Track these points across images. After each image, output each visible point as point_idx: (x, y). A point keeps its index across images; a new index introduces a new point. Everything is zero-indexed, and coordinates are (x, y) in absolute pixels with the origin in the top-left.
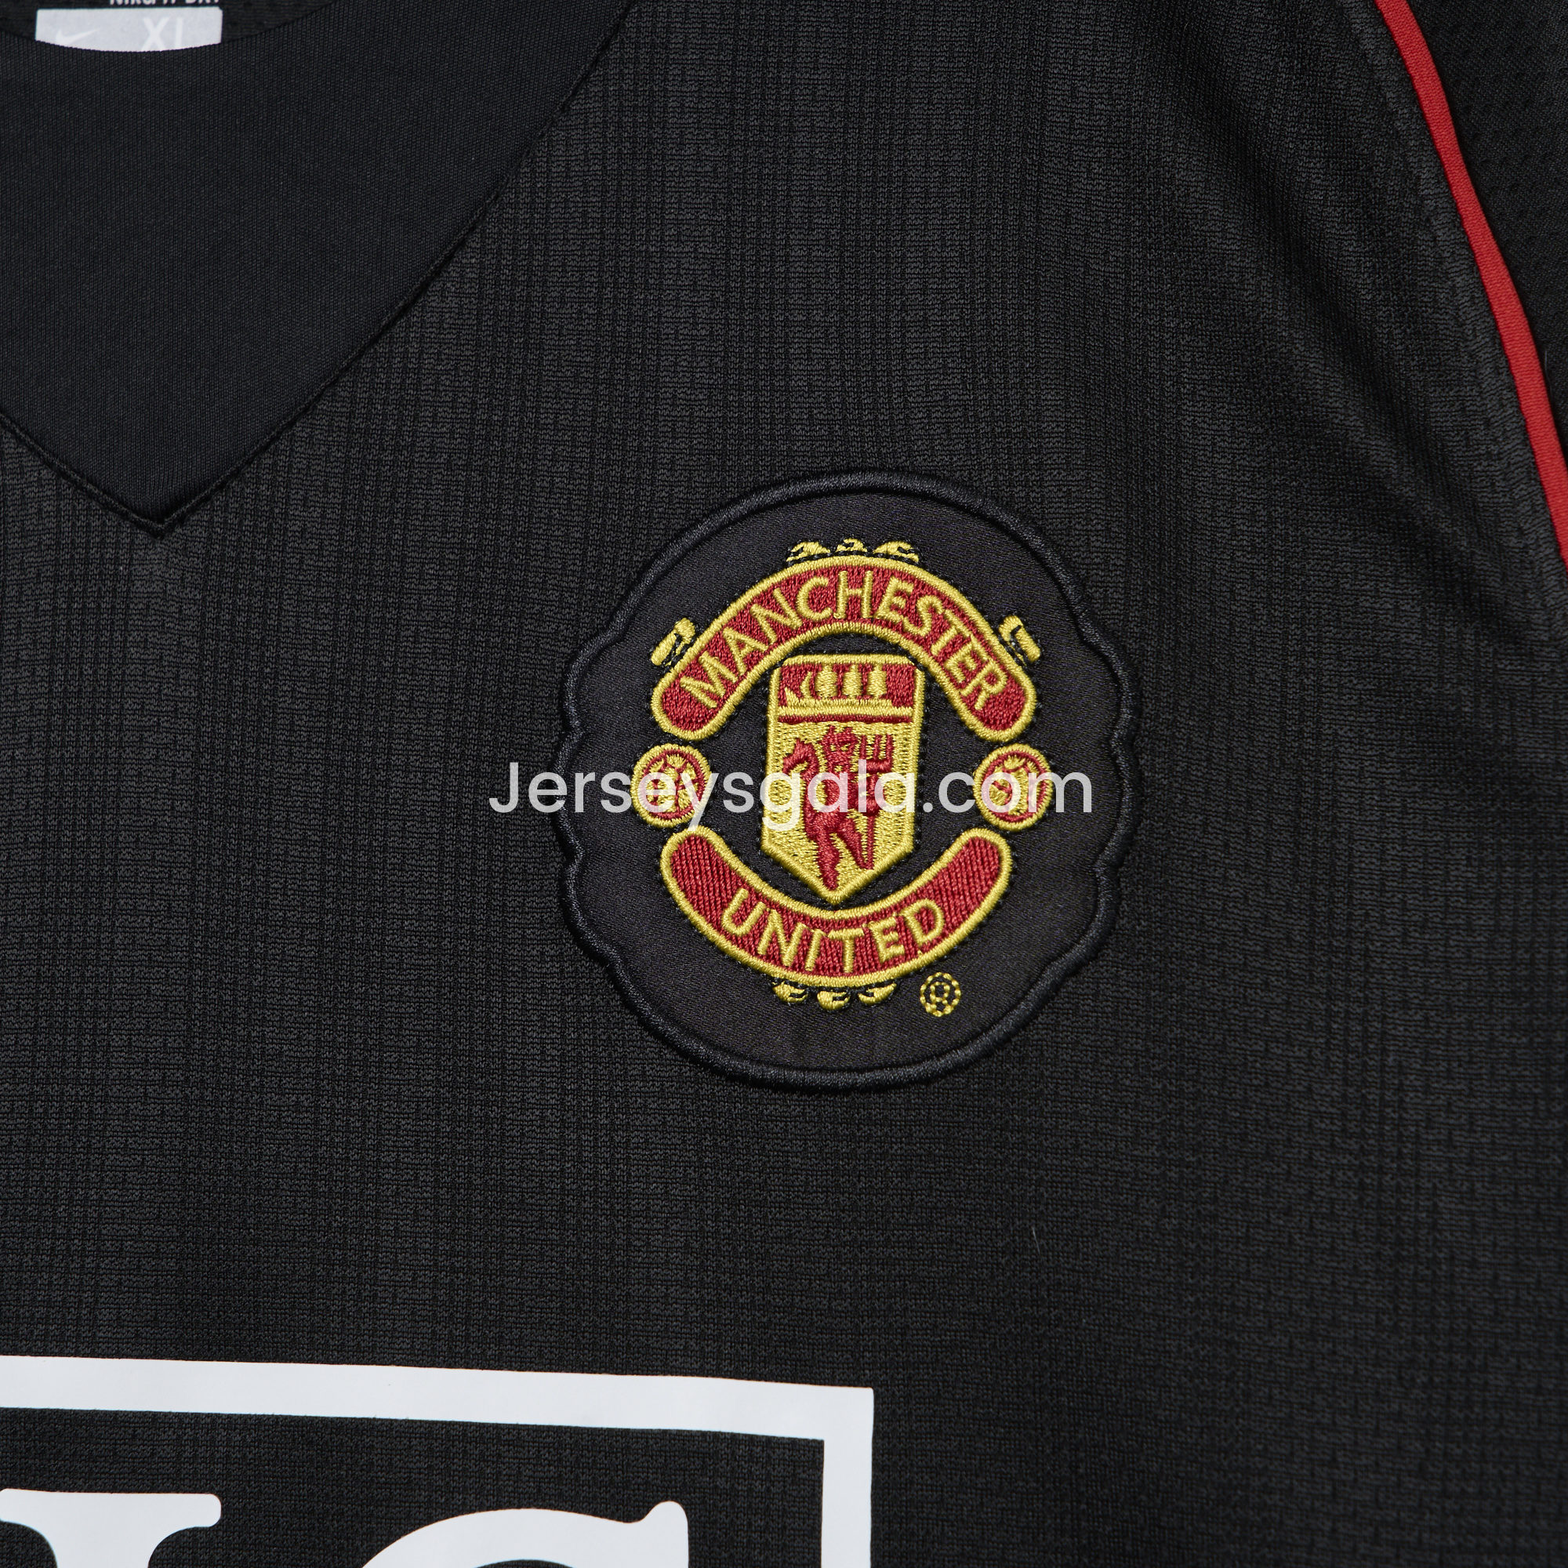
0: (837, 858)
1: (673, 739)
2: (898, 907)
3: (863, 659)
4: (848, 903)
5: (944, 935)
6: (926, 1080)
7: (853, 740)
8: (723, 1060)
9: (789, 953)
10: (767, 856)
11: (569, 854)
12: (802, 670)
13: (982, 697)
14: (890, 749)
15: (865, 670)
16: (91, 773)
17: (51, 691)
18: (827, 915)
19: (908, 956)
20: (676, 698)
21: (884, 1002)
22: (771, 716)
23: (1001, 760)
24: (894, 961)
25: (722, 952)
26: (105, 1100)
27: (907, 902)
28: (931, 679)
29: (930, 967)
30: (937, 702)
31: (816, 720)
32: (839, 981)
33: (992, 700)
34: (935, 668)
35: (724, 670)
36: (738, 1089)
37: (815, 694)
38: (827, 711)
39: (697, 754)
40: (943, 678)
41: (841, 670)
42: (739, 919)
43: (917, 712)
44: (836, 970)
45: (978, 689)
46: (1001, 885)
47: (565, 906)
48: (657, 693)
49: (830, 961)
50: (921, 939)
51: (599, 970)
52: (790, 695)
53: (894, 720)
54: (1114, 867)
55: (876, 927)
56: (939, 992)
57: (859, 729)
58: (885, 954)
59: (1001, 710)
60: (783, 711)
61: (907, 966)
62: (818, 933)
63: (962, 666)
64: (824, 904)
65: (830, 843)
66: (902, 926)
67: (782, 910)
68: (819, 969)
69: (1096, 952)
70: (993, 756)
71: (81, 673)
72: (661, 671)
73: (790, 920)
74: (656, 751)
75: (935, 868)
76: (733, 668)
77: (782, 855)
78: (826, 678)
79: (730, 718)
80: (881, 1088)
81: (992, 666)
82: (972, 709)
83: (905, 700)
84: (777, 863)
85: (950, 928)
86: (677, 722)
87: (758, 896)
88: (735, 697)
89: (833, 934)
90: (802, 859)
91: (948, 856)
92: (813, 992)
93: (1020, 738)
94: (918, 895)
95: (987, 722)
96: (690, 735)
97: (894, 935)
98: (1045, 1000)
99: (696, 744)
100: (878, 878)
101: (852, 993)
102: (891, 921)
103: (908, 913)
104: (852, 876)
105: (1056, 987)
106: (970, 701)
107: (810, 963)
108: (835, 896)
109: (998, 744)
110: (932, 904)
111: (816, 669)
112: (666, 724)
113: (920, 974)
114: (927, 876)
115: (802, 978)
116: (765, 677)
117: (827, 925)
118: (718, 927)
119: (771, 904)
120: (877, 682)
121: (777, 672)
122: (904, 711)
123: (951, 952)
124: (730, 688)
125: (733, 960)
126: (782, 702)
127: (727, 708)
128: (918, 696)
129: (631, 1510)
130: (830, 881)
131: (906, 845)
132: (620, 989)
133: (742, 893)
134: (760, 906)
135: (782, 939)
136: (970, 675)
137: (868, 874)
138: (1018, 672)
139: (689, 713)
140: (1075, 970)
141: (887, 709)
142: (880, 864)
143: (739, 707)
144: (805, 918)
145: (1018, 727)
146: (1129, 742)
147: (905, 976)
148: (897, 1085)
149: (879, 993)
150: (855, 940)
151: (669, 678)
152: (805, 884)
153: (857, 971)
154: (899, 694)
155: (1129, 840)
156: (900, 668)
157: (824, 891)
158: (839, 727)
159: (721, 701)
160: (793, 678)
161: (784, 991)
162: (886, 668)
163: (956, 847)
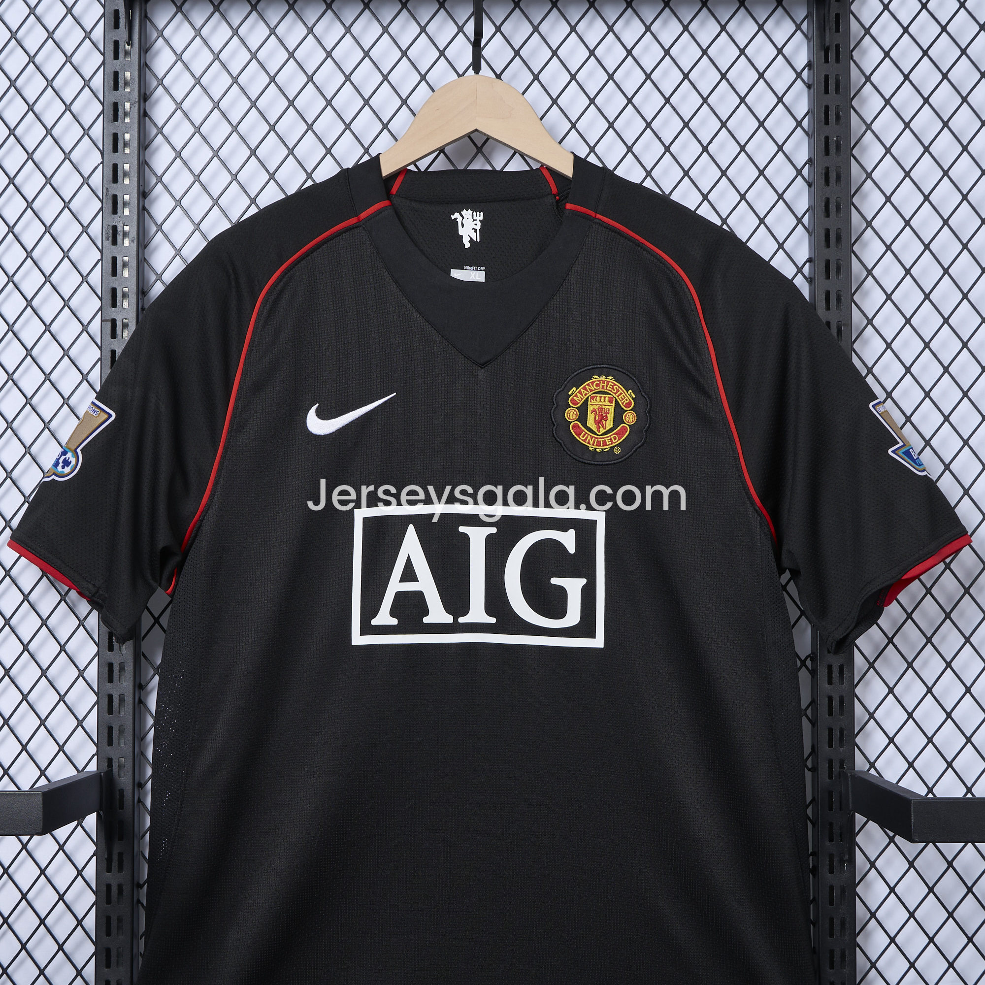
0: (600, 428)
1: (572, 407)
2: (610, 436)
3: (605, 395)
4: (601, 435)
5: (618, 441)
6: (615, 464)
7: (603, 409)
8: (581, 460)
9: (591, 443)
10: (588, 427)
11: (554, 425)
12: (594, 397)
13: (625, 403)
14: (609, 410)
15: (605, 397)
16: (472, 408)
18: (598, 437)
19: (612, 444)
20: (573, 400)
21: (607, 451)
22: (589, 404)
23: (627, 414)
24: (610, 445)
25: (580, 442)
26: (476, 463)
27: (612, 435)
28: (616, 399)
29: (615, 446)
30: (617, 403)
31: (596, 405)
32: (600, 447)
33: (626, 403)
34: (617, 398)
35: (581, 396)
36: (583, 464)
37: (596, 401)
38: (598, 404)
39: (576, 410)
40: (618, 400)
41: (601, 397)
42: (583, 437)
43: (614, 405)
44: (600, 446)
45: (624, 402)
46: (627, 433)
47: (553, 434)
48: (570, 399)
49: (599, 444)
50: (614, 441)
51: (559, 444)
52: (592, 401)
53: (610, 406)
54: (646, 431)
55: (606, 439)
56: (617, 450)
57: (604, 407)
58: (608, 444)
59: (629, 405)
60: (591, 403)
61: (612, 445)
62: (596, 440)
63: (621, 398)
64: (597, 435)
65: (599, 425)
66: (611, 439)
67: (590, 436)
68: (596, 445)
69: (643, 444)
70: (627, 412)
72: (570, 396)
73: (592, 437)
74: (569, 409)
75: (617, 430)
76: (582, 396)
77: (590, 427)
78: (598, 399)
79: (582, 404)
80: (607, 465)
81: (627, 398)
82: (623, 405)
83: (612, 403)
84: (590, 428)
85: (619, 440)
86: (573, 404)
87: (587, 433)
88: (583, 401)
89: (599, 440)
90: (594, 429)
91: (619, 428)
92: (596, 449)
93: (631, 410)
94: (613, 434)
95: (626, 407)
96: (575, 407)
97: (609, 440)
98: (635, 451)
99: (576, 408)
100: (607, 431)
101: (602, 449)
102: (609, 438)
103: (612, 437)
104: (602, 431)
105: (636, 450)
106: (623, 404)
107: (595, 444)
108: (600, 434)
109: (627, 411)
110: (616, 436)
111: (597, 397)
112: (571, 405)
113: (614, 447)
114: (615, 431)
115: (594, 447)
116: (588, 397)
117: (598, 438)
118: (580, 438)
119: (588, 434)
120: (607, 399)
121: (590, 397)
122: (612, 404)
123: (619, 444)
124: (582, 399)
125: (582, 443)
126: (591, 402)
127: (581, 402)
128: (614, 402)
129: (566, 530)
130: (599, 431)
131: (612, 426)
132: (563, 447)
133: (584, 432)
134: (587, 435)
135: (590, 440)
136: (623, 399)
137: (605, 430)
138: (631, 399)
139: (575, 403)
140: (640, 447)
141: (609, 404)
142: (607, 429)
143: (583, 402)
144: (594, 437)
145: (631, 408)
146: (649, 412)
147: (611, 447)
148: (610, 464)
149: (607, 450)
150: (603, 441)
151: (572, 397)
152: (594, 432)
153: (603, 446)
154: (611, 401)
155: (649, 427)
156: (611, 397)
157: (598, 433)
158: (600, 406)
159: (580, 401)
160: (592, 398)
161: (591, 449)
162: (608, 397)
163: (620, 427)
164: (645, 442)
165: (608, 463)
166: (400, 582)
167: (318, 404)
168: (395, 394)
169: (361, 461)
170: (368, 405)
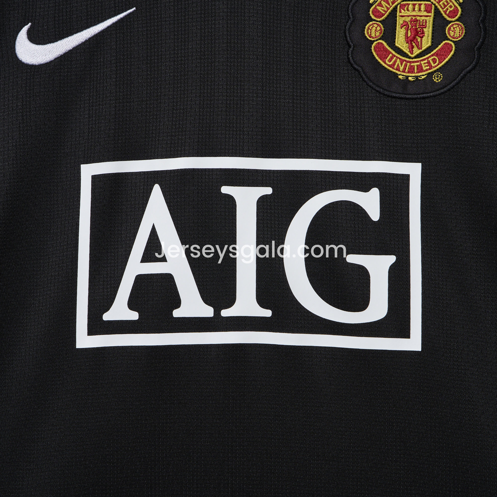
0: (413, 47)
1: (375, 20)
2: (428, 58)
3: (420, 2)
4: (416, 57)
5: (439, 64)
6: (434, 96)
7: (417, 21)
8: (386, 93)
9: (401, 68)
10: (396, 47)
11: (350, 46)
12: (405, 5)
13: (448, 11)
14: (426, 22)
15: (420, 5)
16: (238, 26)
17: (227, 7)
18: (411, 60)
19: (430, 69)
20: (376, 12)
21: (424, 79)
22: (398, 15)
23: (453, 25)
24: (427, 70)
25: (386, 68)
26: (244, 101)
27: (430, 57)
28: (436, 7)
29: (435, 71)
31: (408, 16)
32: (413, 75)
33: (450, 12)
34: (437, 4)
35: (387, 5)
36: (390, 99)
37: (408, 10)
38: (411, 14)
39: (380, 24)
40: (439, 7)
41: (414, 5)
42: (390, 61)
43: (432, 14)
44: (413, 72)
45: (447, 9)
46: (452, 53)
47: (349, 58)
48: (371, 9)
49: (411, 70)
50: (433, 65)
51: (357, 72)
52: (402, 11)
53: (427, 16)
54: (479, 49)
55: (422, 62)
56: (438, 77)
57: (418, 18)
58: (424, 69)
59: (453, 13)
60: (401, 14)
61: (430, 71)
62: (408, 64)
63: (444, 4)
64: (410, 58)
65: (411, 44)
66: (429, 62)
67: (400, 59)
68: (409, 72)
69: (474, 68)
70: (451, 24)
71: (234, 3)
72: (372, 5)
73: (402, 61)
74: (371, 23)
75: (437, 49)
76: (389, 4)
77: (400, 47)
78: (411, 7)
79: (388, 16)
80: (424, 98)
81: (451, 4)
82: (446, 13)
83: (429, 12)
84: (399, 48)
85: (440, 62)
86: (376, 16)
87: (395, 56)
88: (389, 11)
89: (412, 64)
91: (440, 46)
92: (407, 77)
93: (457, 20)
94: (432, 55)
95: (449, 17)
96: (379, 20)
97: (427, 64)
98: (463, 78)
99: (380, 22)
100: (423, 52)
101: (417, 77)
102: (426, 61)
103: (430, 59)
104: (416, 51)
105: (465, 75)
106: (445, 12)
107: (406, 71)
108: (413, 56)
109: (452, 22)
110: (436, 57)
111: (409, 5)
112: (373, 17)
113: (432, 73)
114: (435, 51)
115: (405, 74)
116: (396, 7)
117: (410, 62)
118: (385, 63)
119: (397, 57)
120: (423, 7)
121: (399, 5)
122: (429, 14)
123: (440, 68)
124: (388, 9)
125: (388, 70)
126: (400, 12)
127: (387, 13)
128: (433, 11)
129: (366, 190)
130: (412, 53)
131: (429, 44)
132: (362, 77)
133: (391, 55)
134: (395, 58)
135: (400, 65)
136: (445, 6)
137: (421, 51)
138: (457, 5)
139: (378, 14)
140: (470, 72)
141: (425, 14)
142: (424, 48)
143: (390, 13)
144: (405, 61)
145: (457, 18)
146: (483, 21)
147: (429, 73)
148: (428, 97)
149: (423, 77)
150: (417, 66)
151: (374, 6)
152: (405, 53)
153: (418, 72)
154: (428, 10)
155: (483, 43)
156: (429, 5)
157: (410, 55)
158: (414, 18)
159: (386, 12)
160: (403, 7)
161: (400, 77)
162: (425, 4)
163: (442, 44)
164: (477, 63)
165: (424, 95)
166: (142, 261)
167: (30, 24)
168: (134, 8)
169: (90, 100)
170: (98, 24)
